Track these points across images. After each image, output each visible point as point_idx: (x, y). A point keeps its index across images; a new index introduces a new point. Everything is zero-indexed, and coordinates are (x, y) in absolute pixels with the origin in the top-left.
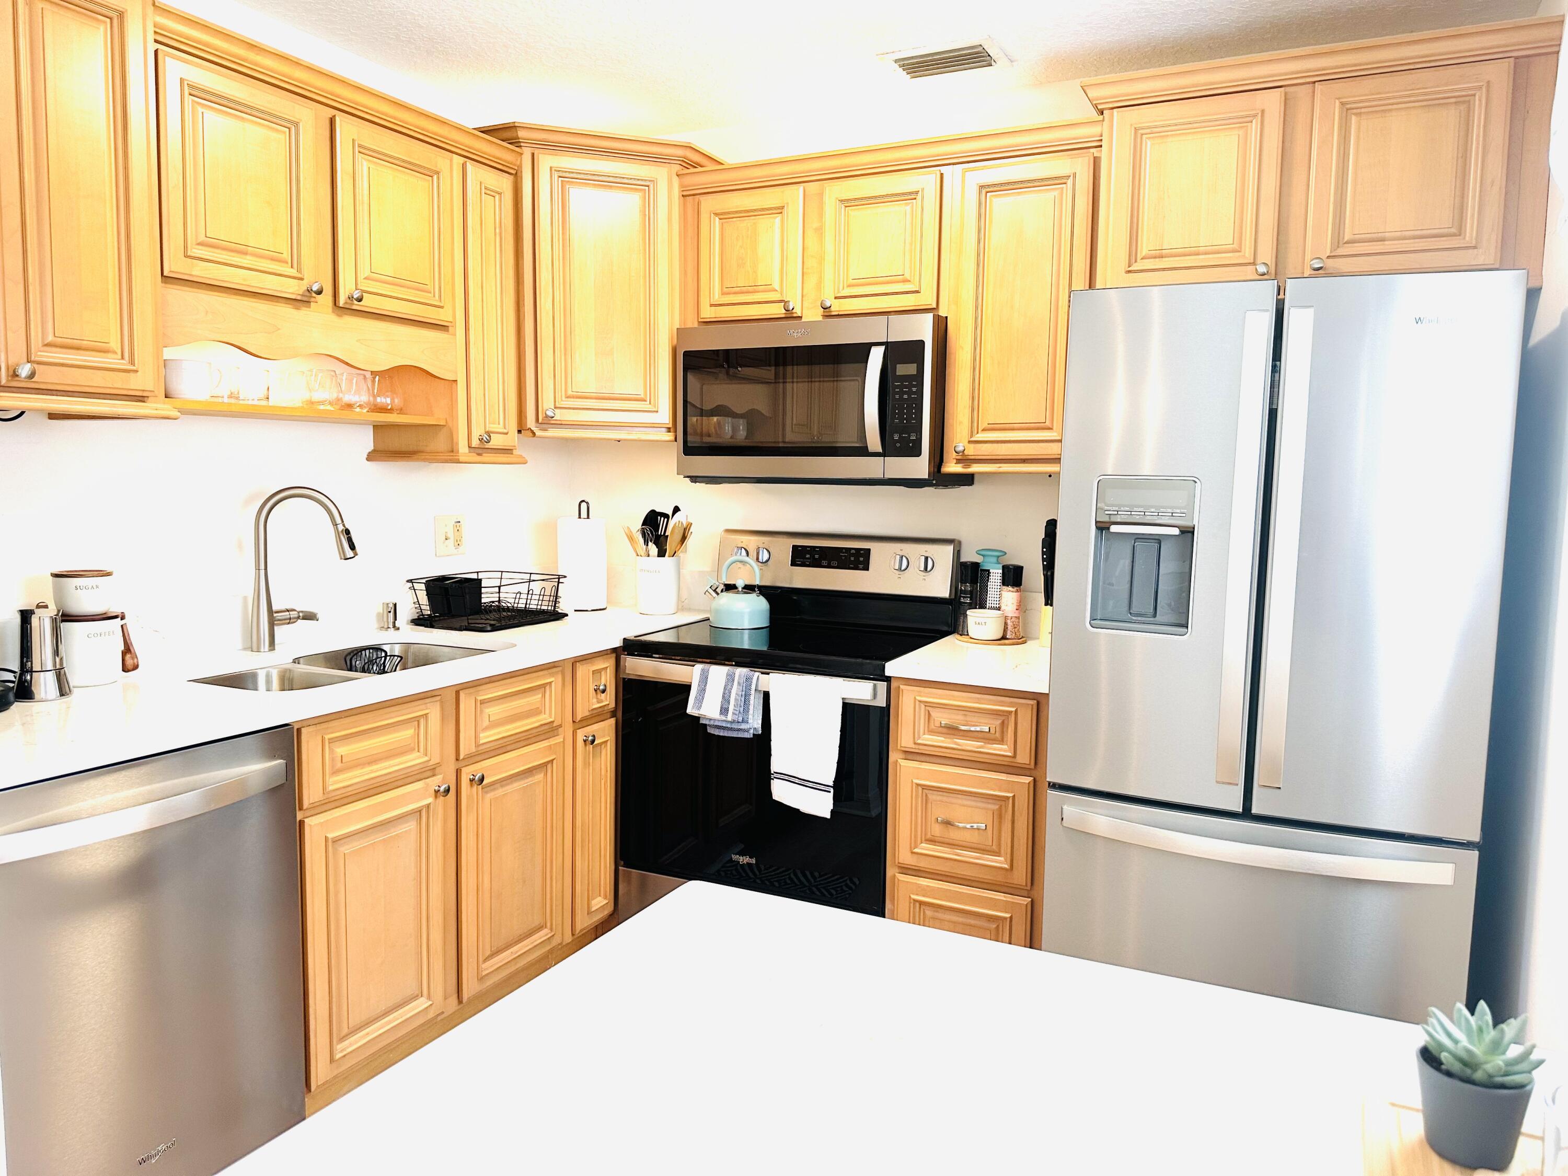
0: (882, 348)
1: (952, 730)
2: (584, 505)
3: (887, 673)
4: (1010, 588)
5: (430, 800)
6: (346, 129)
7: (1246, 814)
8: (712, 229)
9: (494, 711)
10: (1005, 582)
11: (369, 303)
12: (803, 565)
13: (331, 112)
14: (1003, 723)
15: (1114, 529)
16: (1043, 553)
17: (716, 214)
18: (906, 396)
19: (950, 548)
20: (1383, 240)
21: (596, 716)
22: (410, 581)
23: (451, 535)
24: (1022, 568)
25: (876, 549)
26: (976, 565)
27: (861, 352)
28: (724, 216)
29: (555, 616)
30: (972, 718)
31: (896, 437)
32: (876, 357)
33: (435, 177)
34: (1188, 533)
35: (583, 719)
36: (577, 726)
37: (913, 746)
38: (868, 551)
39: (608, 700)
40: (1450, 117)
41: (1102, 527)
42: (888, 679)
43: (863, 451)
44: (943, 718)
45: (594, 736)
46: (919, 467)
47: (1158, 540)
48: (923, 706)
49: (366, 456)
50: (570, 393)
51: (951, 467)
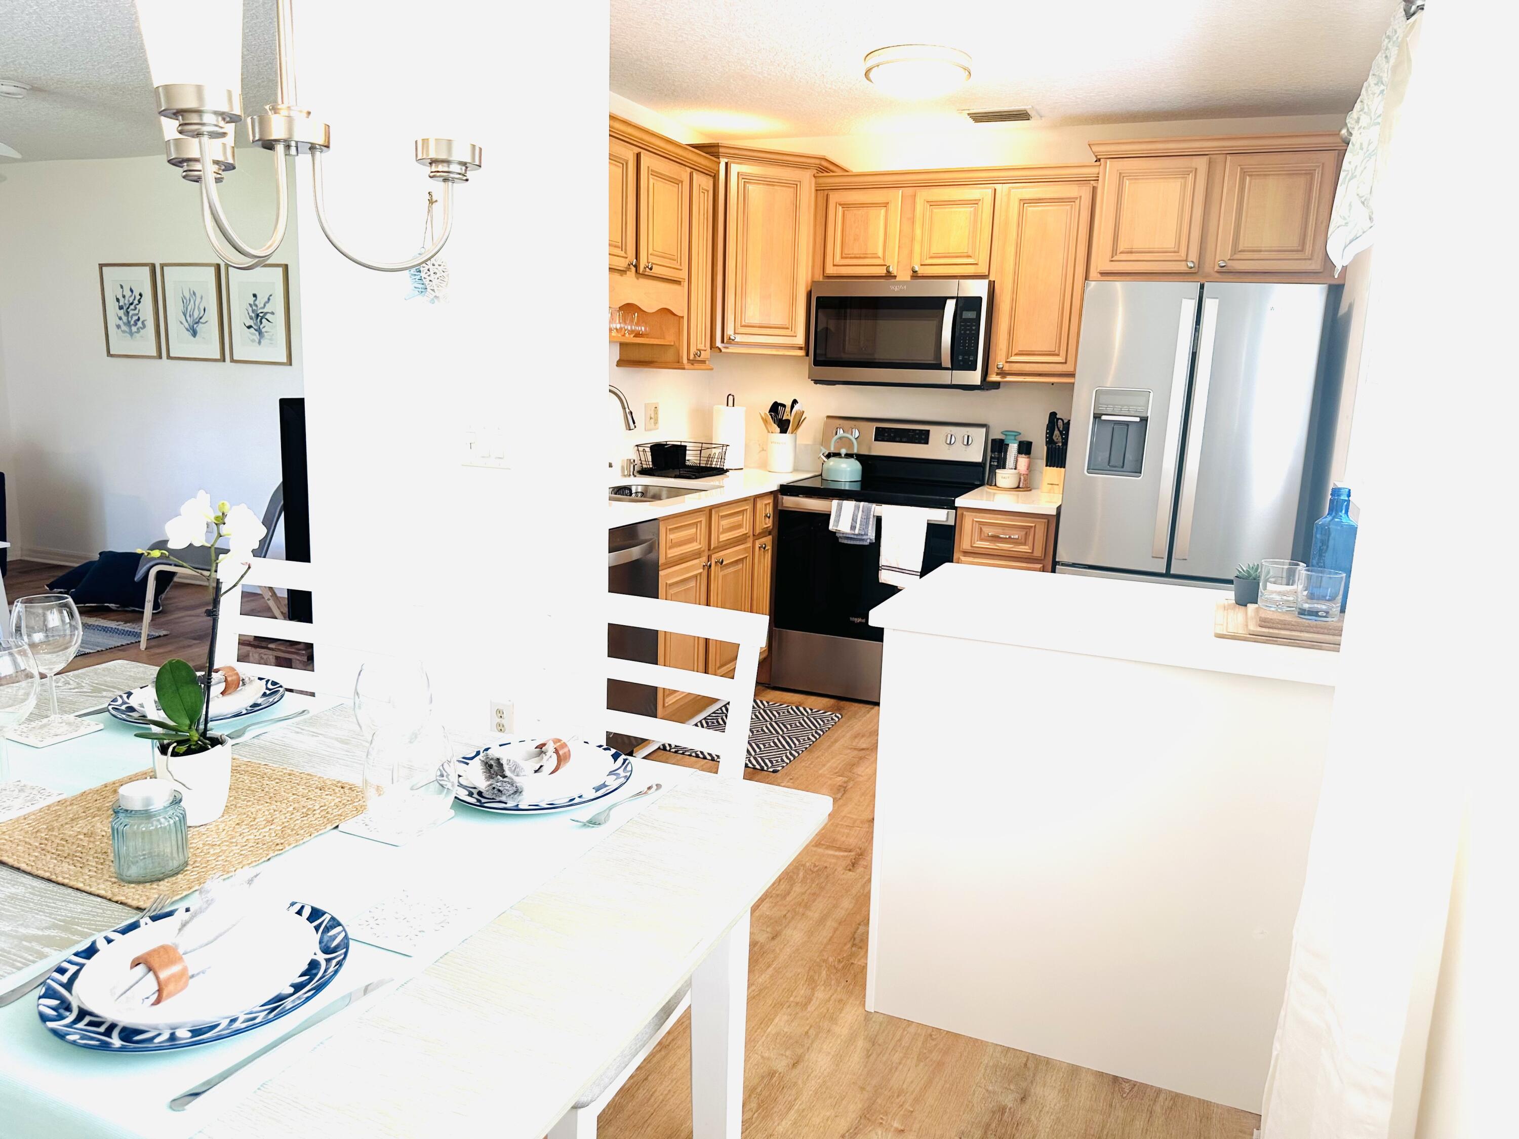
0: (955, 301)
1: (995, 538)
2: (731, 398)
3: (956, 505)
4: (1023, 456)
5: (701, 570)
6: (647, 160)
7: (1168, 574)
8: (836, 215)
9: (725, 523)
10: (1020, 451)
11: (657, 270)
12: (883, 440)
13: (637, 150)
14: (1026, 533)
15: (1104, 417)
16: (1047, 433)
17: (840, 204)
18: (968, 332)
19: (984, 430)
20: (1260, 251)
21: (766, 532)
22: (637, 446)
23: (652, 416)
24: (1031, 443)
25: (933, 429)
26: (1002, 441)
27: (940, 303)
28: (846, 206)
29: (721, 471)
30: (1008, 531)
31: (960, 358)
32: (950, 306)
33: (680, 185)
34: (1144, 420)
35: (759, 534)
36: (755, 538)
37: (970, 548)
38: (929, 431)
39: (769, 523)
40: (1301, 181)
41: (1097, 417)
42: (956, 508)
43: (938, 366)
44: (990, 531)
45: (765, 545)
46: (974, 377)
47: (1127, 424)
48: (977, 525)
49: (615, 363)
50: (743, 323)
51: (993, 378)
